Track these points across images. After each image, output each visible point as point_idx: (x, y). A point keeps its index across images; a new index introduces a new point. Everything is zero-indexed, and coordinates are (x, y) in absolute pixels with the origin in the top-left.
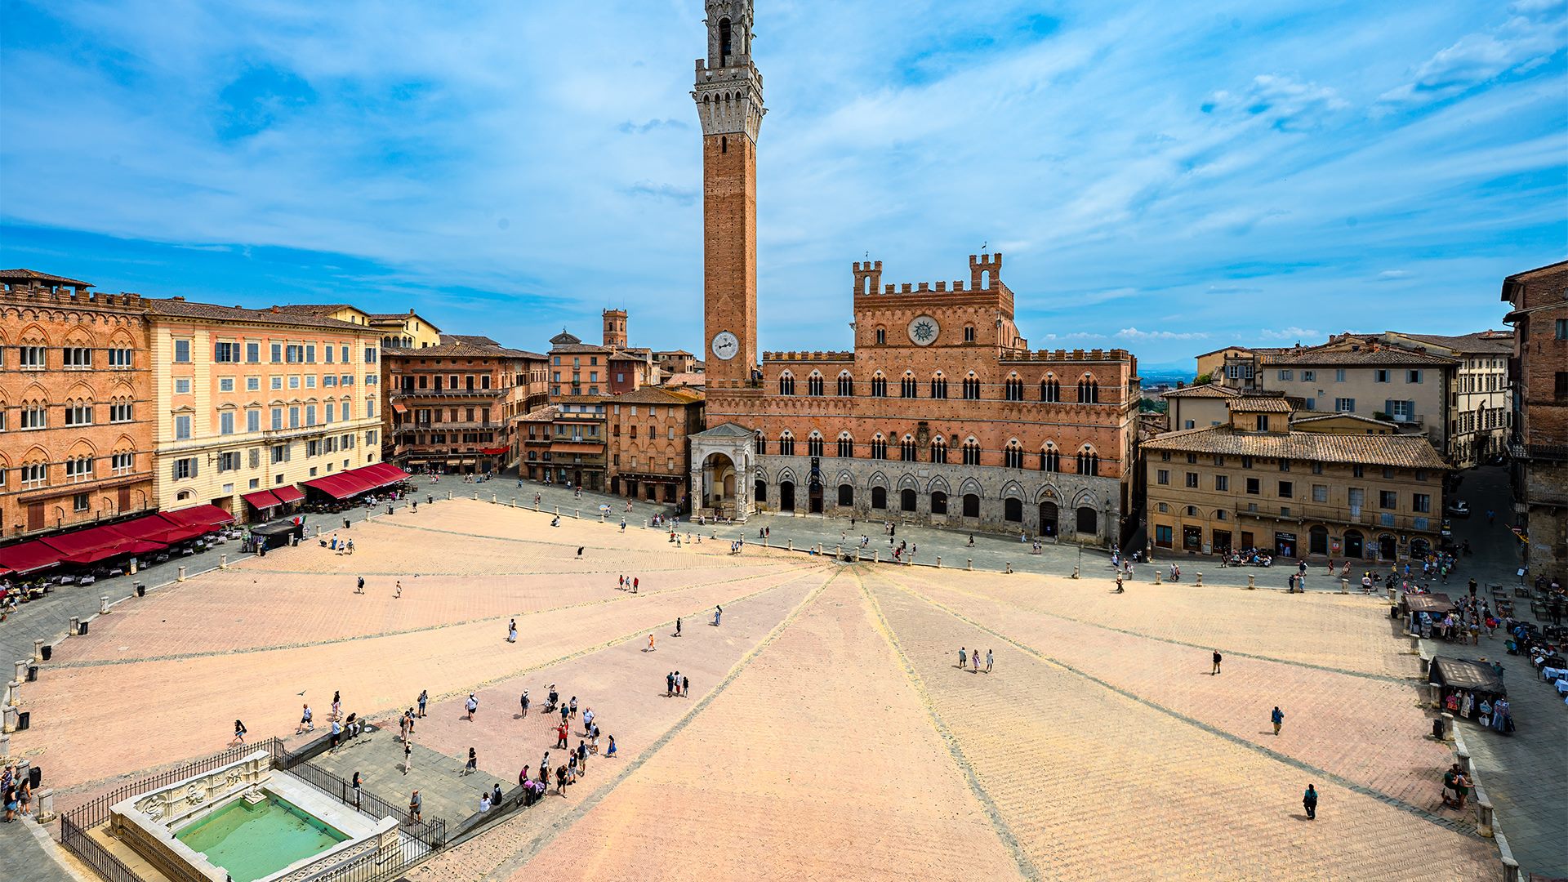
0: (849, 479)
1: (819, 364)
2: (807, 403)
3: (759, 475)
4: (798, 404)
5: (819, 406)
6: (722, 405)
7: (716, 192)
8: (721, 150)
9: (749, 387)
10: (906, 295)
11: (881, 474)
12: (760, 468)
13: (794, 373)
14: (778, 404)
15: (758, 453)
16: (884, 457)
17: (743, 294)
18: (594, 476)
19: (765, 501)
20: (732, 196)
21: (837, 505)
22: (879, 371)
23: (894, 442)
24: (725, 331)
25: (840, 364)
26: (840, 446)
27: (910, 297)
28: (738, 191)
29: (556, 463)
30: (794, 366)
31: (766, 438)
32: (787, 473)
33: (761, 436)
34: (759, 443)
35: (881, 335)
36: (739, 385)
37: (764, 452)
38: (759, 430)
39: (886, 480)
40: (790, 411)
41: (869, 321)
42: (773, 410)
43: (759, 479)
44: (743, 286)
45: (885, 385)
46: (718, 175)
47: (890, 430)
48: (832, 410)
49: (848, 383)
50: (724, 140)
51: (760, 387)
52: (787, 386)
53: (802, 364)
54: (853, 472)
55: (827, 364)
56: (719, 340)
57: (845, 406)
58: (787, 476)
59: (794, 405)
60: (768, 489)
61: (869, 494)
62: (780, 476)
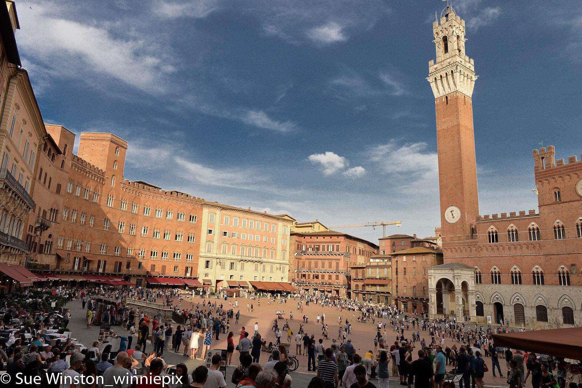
0: (542, 302)
1: (514, 220)
2: (507, 247)
3: (478, 297)
4: (501, 248)
5: (515, 248)
6: (452, 251)
7: (443, 127)
8: (446, 104)
9: (468, 239)
10: (572, 164)
11: (567, 297)
12: (478, 293)
13: (497, 228)
14: (487, 249)
15: (477, 282)
16: (569, 284)
17: (462, 182)
18: (387, 298)
19: (483, 316)
20: (452, 127)
21: (535, 320)
22: (558, 221)
23: (574, 272)
24: (452, 205)
25: (529, 219)
26: (534, 277)
27: (576, 165)
28: (455, 123)
29: (367, 290)
30: (497, 223)
31: (481, 272)
32: (497, 297)
33: (478, 271)
34: (477, 276)
35: (558, 195)
36: (462, 238)
37: (480, 282)
38: (476, 267)
39: (571, 301)
40: (496, 253)
41: (547, 187)
42: (484, 253)
43: (478, 300)
44: (461, 177)
45: (563, 230)
46: (444, 118)
47: (570, 263)
48: (525, 251)
49: (536, 232)
50: (447, 97)
51: (475, 239)
52: (494, 238)
53: (502, 221)
54: (545, 296)
55: (519, 220)
56: (448, 211)
57: (534, 247)
58: (497, 298)
59: (498, 249)
60: (485, 308)
61: (560, 312)
62: (492, 299)
